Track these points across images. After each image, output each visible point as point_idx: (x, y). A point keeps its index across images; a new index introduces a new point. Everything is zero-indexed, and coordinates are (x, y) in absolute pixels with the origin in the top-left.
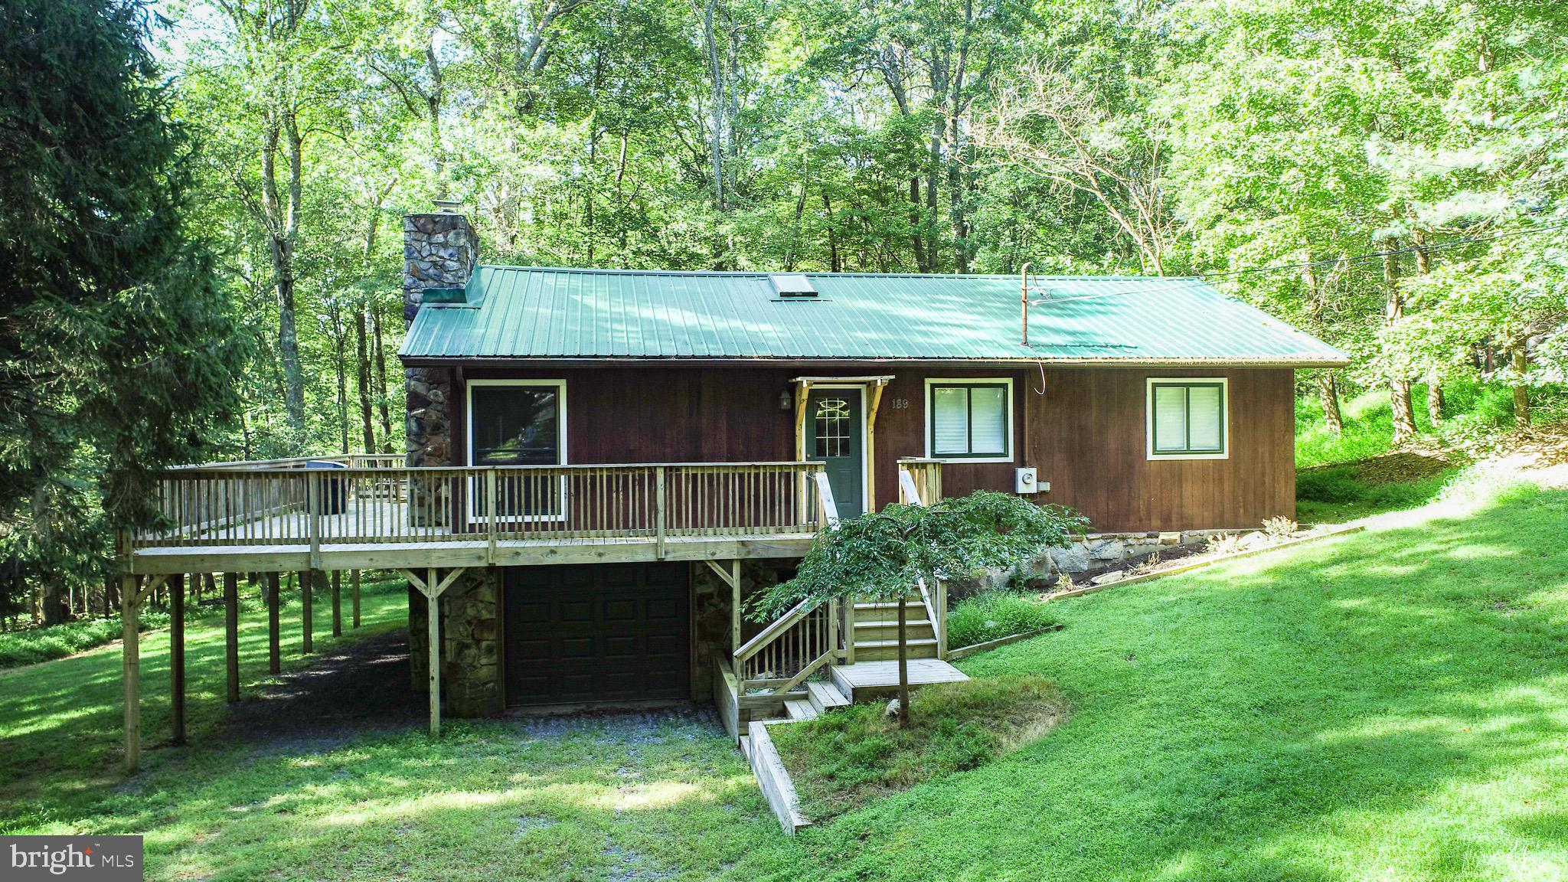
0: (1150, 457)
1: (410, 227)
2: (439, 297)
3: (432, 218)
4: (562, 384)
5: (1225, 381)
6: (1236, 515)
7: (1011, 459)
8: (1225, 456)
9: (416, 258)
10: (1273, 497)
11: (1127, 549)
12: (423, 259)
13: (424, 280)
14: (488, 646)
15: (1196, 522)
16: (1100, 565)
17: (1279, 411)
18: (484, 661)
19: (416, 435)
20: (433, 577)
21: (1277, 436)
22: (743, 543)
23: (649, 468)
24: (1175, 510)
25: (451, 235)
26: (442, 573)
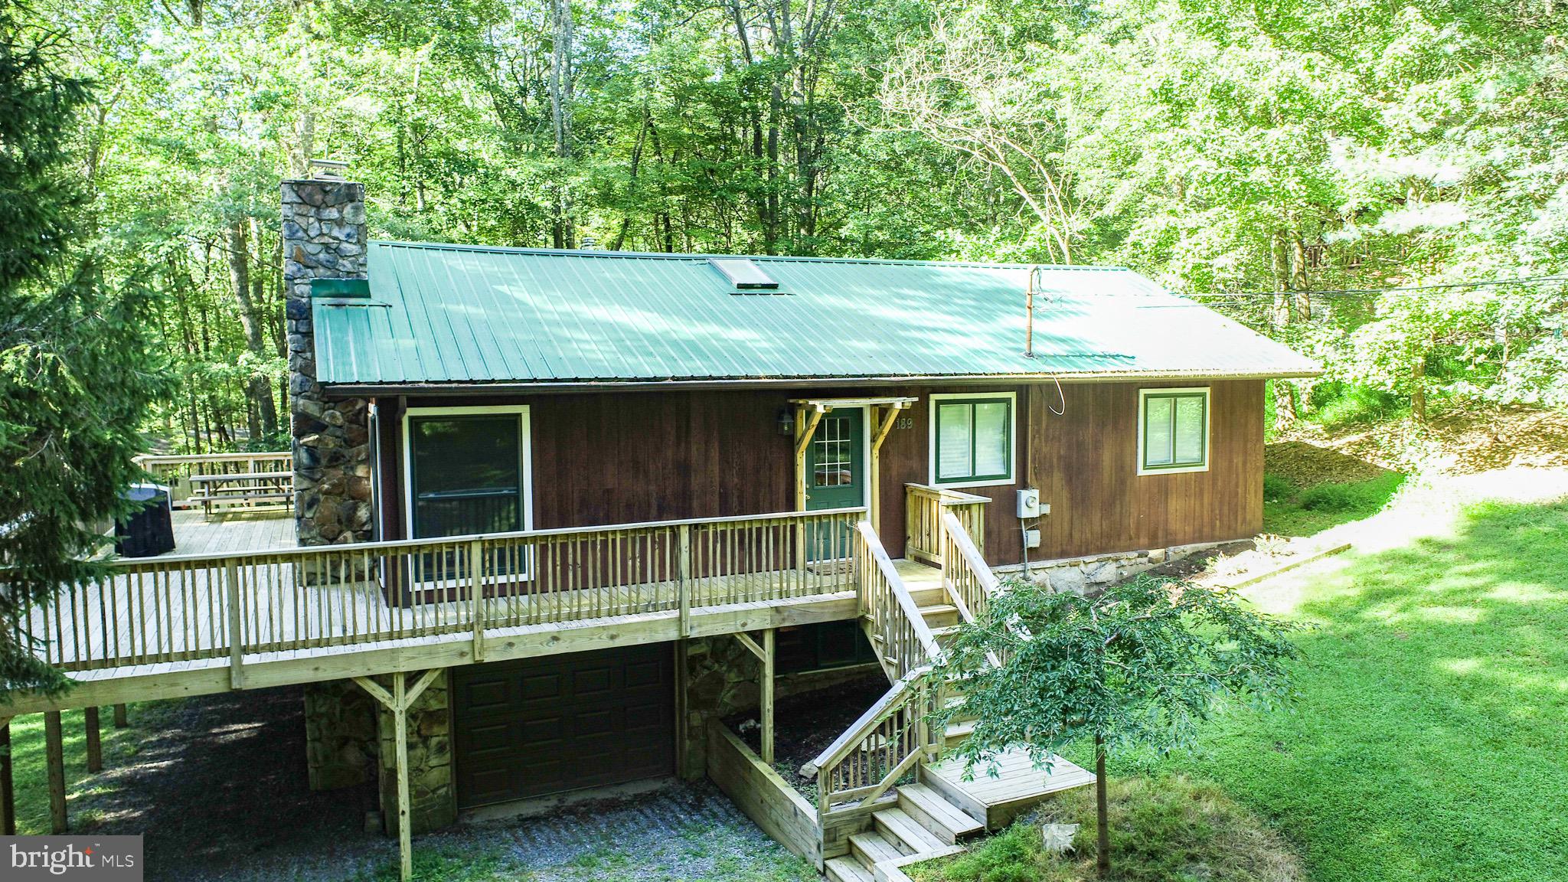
0: (1141, 472)
1: (291, 197)
2: (333, 291)
3: (321, 186)
4: (524, 411)
5: (1207, 390)
6: (1213, 528)
7: (1012, 481)
8: (1206, 468)
9: (301, 239)
10: (1244, 508)
11: (1119, 571)
12: (310, 240)
13: (312, 268)
14: (439, 743)
15: (1180, 536)
16: (1094, 589)
17: (1253, 421)
18: (433, 762)
19: (308, 468)
20: (400, 684)
21: (1249, 446)
22: (777, 609)
23: (671, 527)
24: (1161, 527)
25: (348, 210)
26: (412, 678)
